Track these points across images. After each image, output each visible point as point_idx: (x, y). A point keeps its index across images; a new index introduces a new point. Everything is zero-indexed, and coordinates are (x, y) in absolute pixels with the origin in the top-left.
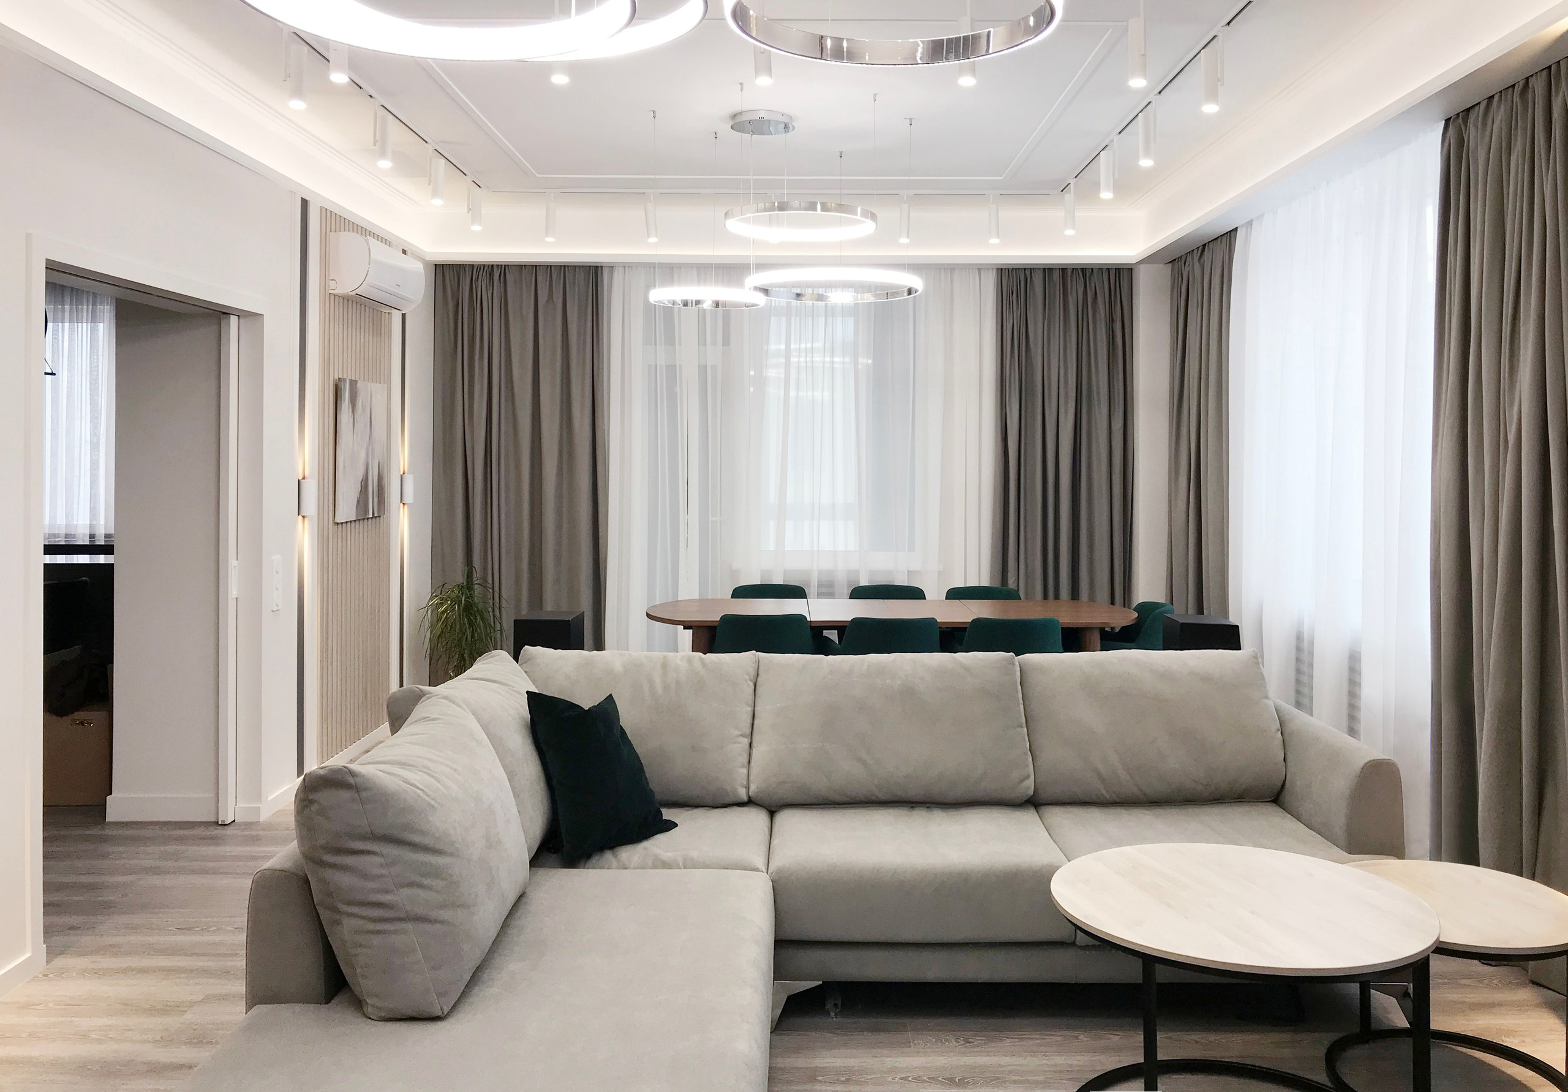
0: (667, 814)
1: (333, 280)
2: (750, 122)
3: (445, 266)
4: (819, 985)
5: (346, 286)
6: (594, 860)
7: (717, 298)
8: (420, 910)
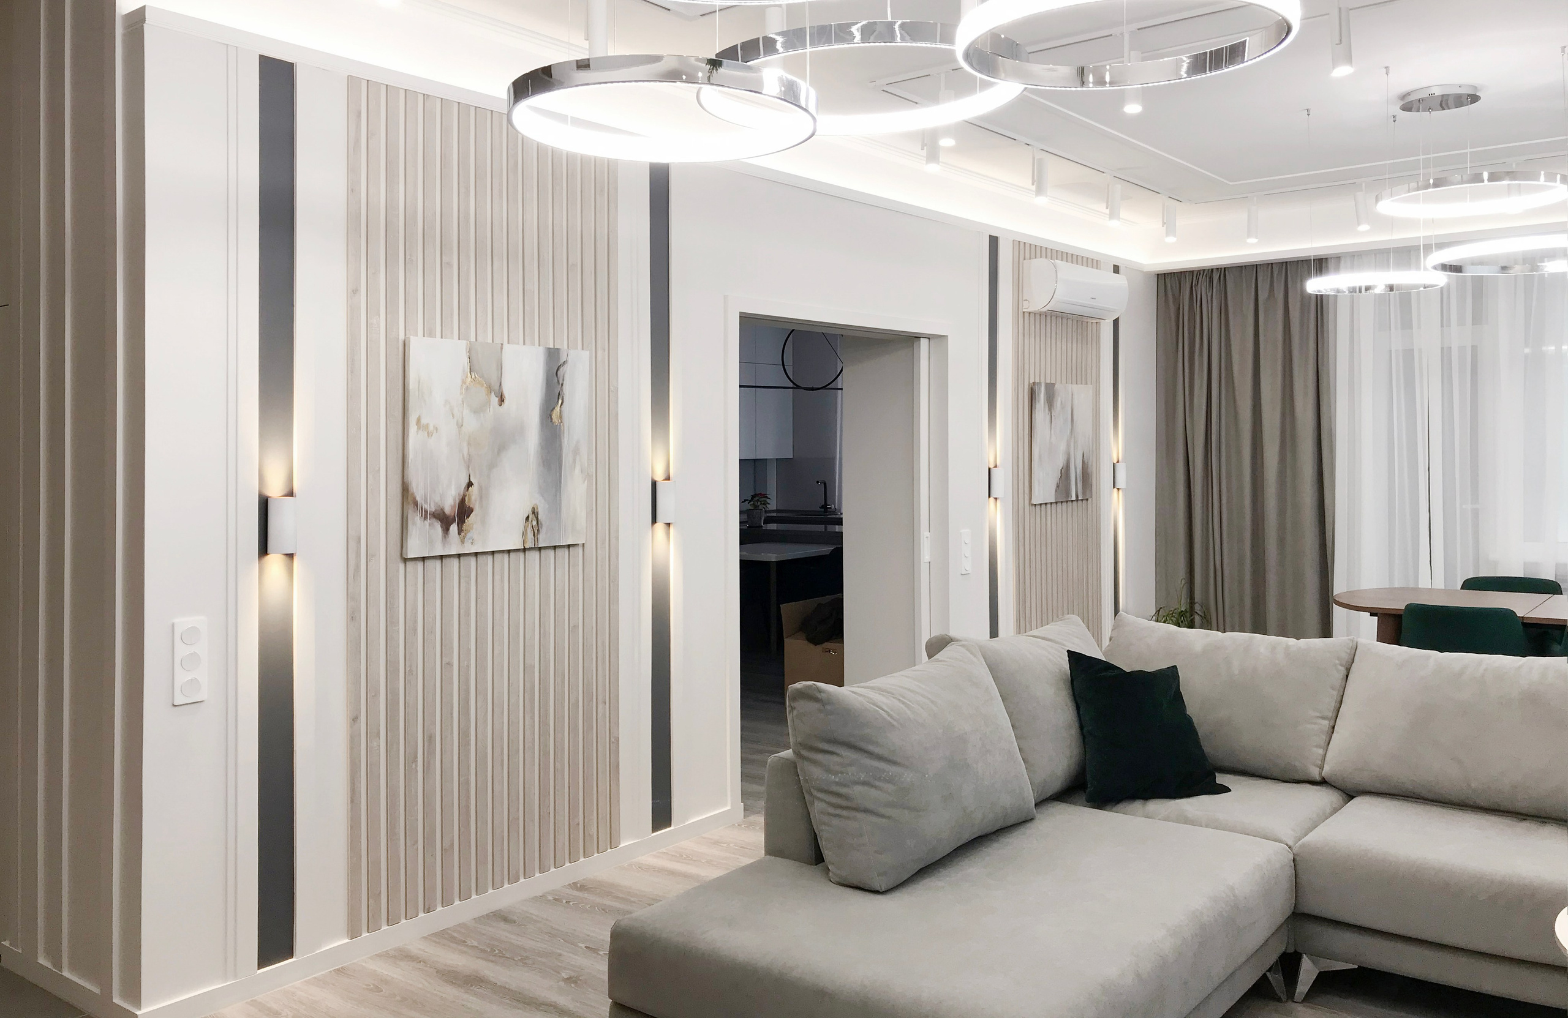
0: (1221, 779)
1: (1026, 300)
2: (1419, 101)
3: (1166, 275)
4: (1355, 969)
5: (1038, 302)
6: (1121, 806)
7: (1391, 282)
8: (870, 806)
